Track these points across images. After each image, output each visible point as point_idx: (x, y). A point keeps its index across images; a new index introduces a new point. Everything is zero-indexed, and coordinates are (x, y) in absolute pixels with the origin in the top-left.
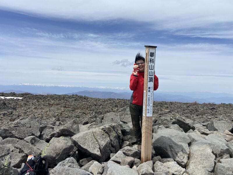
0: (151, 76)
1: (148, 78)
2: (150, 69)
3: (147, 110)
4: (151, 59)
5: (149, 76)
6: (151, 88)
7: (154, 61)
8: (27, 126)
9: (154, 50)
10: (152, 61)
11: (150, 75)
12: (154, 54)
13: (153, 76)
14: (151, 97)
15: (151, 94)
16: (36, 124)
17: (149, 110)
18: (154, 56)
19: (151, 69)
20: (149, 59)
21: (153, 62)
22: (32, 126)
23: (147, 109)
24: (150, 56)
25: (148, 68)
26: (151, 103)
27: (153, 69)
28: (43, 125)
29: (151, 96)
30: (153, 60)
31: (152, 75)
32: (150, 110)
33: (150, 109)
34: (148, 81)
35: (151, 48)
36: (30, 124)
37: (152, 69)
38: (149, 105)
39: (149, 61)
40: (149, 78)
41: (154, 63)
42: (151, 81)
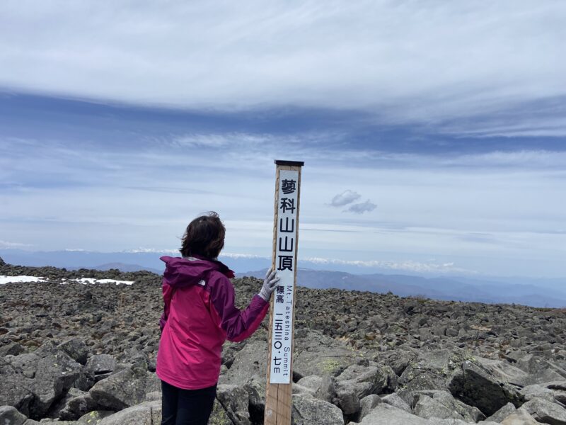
0: (286, 250)
1: (275, 257)
2: (284, 228)
3: (273, 362)
4: (284, 199)
5: (280, 250)
6: (285, 290)
7: (295, 206)
8: (25, 372)
9: (297, 173)
10: (288, 207)
11: (283, 248)
12: (296, 184)
13: (291, 251)
14: (288, 317)
15: (288, 308)
16: (51, 369)
17: (278, 362)
18: (296, 191)
19: (287, 231)
20: (280, 201)
21: (293, 208)
22: (38, 373)
23: (273, 358)
24: (281, 191)
25: (276, 226)
26: (286, 339)
27: (292, 231)
28: (70, 370)
29: (285, 315)
30: (292, 202)
31: (289, 248)
32: (283, 363)
33: (283, 358)
34: (278, 266)
35: (283, 167)
36: (35, 366)
37: (290, 229)
38: (278, 345)
39: (280, 205)
40: (278, 259)
41: (295, 211)
42: (285, 268)
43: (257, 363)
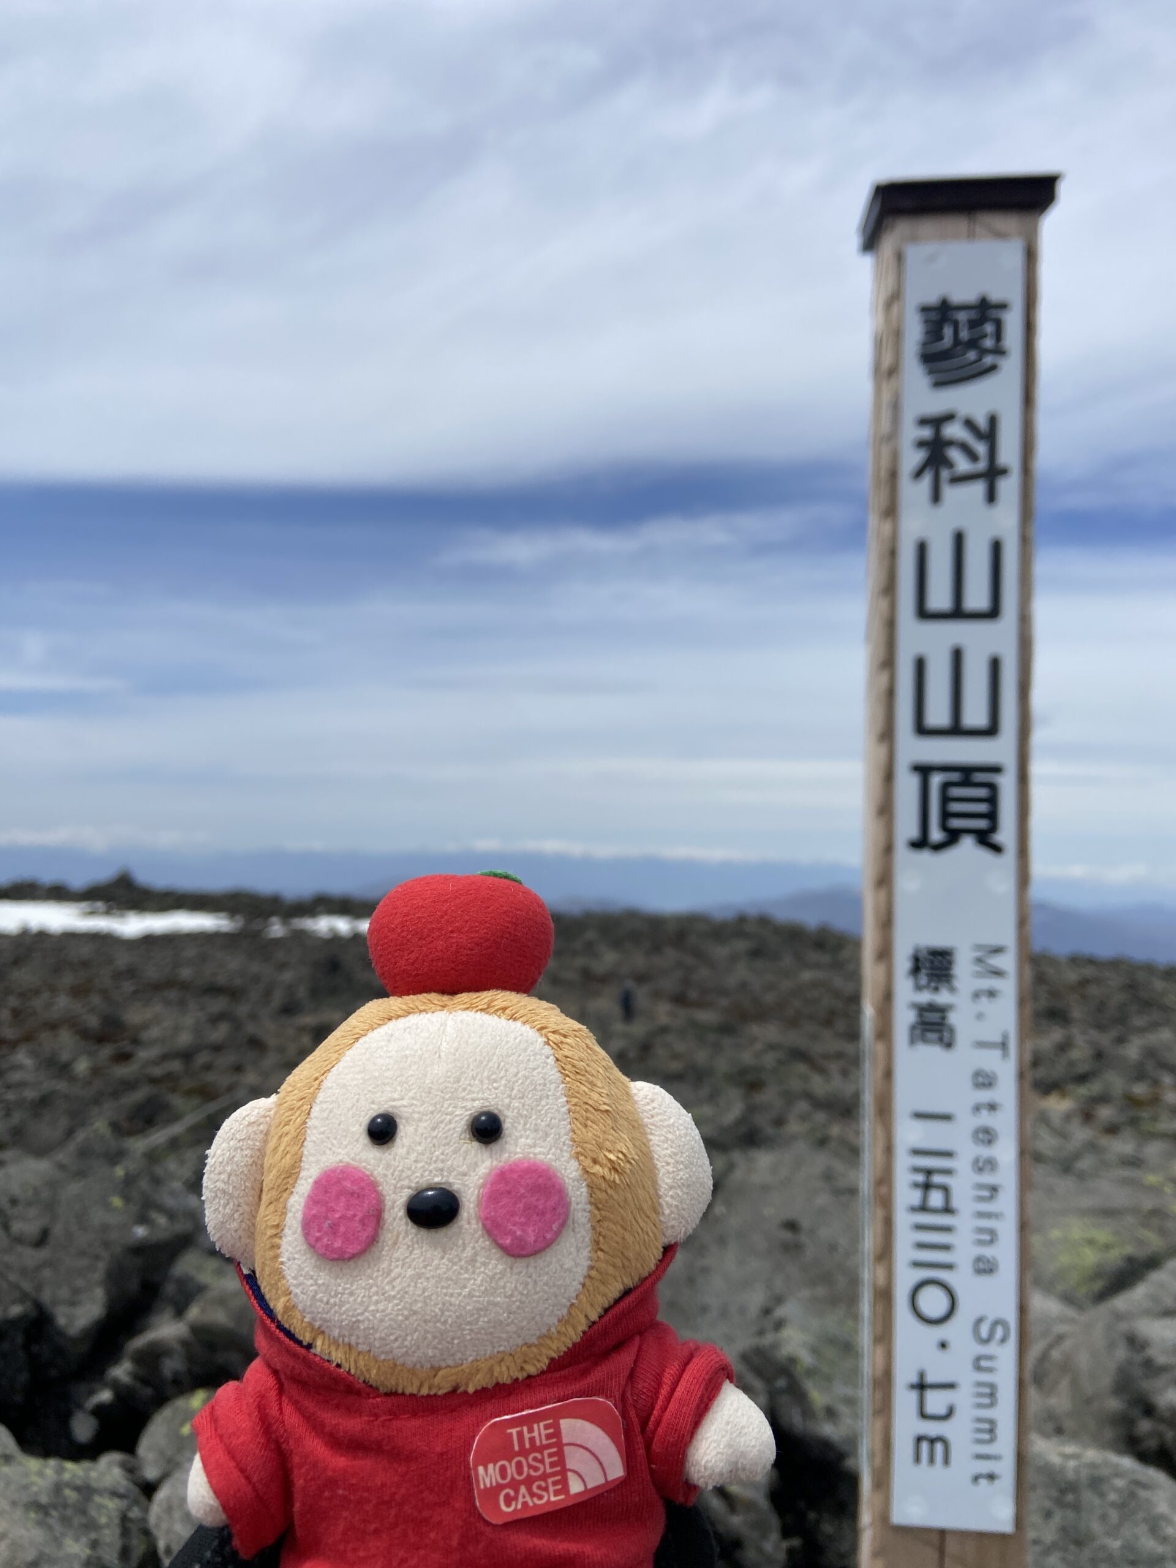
0: (956, 730)
1: (889, 777)
2: (940, 598)
3: (904, 1401)
4: (937, 422)
5: (922, 729)
6: (963, 968)
7: (1009, 453)
8: (17, 1227)
9: (1011, 254)
10: (963, 465)
11: (938, 714)
12: (1013, 323)
13: (992, 730)
14: (986, 1136)
15: (984, 1080)
16: (98, 1216)
17: (936, 1402)
18: (1011, 366)
19: (958, 613)
20: (912, 433)
21: (993, 474)
22: (58, 1230)
23: (904, 1375)
24: (915, 376)
25: (889, 588)
26: (985, 1268)
27: (993, 613)
29: (967, 1123)
30: (990, 434)
31: (975, 715)
32: (964, 1399)
33: (967, 1378)
34: (907, 826)
35: (928, 226)
37: (977, 597)
38: (933, 1302)
39: (913, 458)
40: (907, 787)
41: (1009, 487)
42: (953, 837)
43: (792, 1226)
